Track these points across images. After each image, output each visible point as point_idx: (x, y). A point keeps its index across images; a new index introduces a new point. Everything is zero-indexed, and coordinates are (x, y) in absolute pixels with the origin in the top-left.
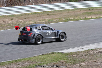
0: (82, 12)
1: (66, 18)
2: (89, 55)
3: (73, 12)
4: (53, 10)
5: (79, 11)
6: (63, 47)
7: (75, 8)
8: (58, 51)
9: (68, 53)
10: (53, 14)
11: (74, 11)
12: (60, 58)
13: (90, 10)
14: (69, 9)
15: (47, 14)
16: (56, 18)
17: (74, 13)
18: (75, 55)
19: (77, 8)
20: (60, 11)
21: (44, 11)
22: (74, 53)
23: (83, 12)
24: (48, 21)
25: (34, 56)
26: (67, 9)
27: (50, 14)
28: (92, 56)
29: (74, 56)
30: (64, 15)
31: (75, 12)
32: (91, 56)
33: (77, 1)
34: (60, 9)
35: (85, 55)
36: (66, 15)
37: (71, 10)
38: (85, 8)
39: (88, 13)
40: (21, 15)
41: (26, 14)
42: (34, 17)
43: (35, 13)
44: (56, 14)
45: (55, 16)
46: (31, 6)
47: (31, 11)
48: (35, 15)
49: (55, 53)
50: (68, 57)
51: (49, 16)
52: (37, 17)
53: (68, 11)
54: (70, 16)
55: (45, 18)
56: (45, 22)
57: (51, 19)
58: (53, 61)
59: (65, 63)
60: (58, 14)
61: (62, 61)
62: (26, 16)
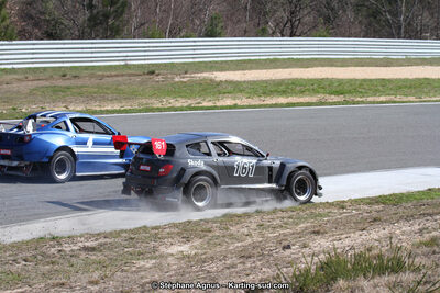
0: (30, 83)
5: (19, 80)
7: (2, 67)
13: (64, 76)
19: (10, 66)
23: (35, 83)
38: (45, 69)
39: (56, 90)
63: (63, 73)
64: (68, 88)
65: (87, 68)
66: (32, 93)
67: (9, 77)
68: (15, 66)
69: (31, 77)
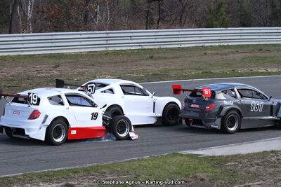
0: (240, 55)
1: (200, 69)
2: (266, 163)
3: (217, 54)
4: (165, 47)
5: (233, 53)
6: (198, 142)
7: (222, 44)
8: (189, 152)
9: (214, 157)
10: (165, 58)
11: (220, 52)
12: (196, 169)
13: (261, 50)
14: (206, 45)
15: (148, 56)
16: (173, 67)
17: (219, 56)
18: (233, 163)
19: (226, 44)
20: (183, 49)
21: (140, 47)
22: (227, 157)
23: (244, 54)
24: (154, 75)
25: (130, 161)
26: (201, 45)
27: (156, 55)
28: (275, 167)
29: (231, 166)
30: (193, 61)
31: (222, 55)
32: (272, 167)
33: (226, 26)
34: (183, 46)
35: (257, 165)
36: (198, 62)
37: (212, 50)
38: (248, 46)
39: (258, 59)
40: (80, 55)
41: (92, 54)
42: (116, 63)
43: (116, 53)
44: (173, 58)
45: (171, 62)
46: (107, 33)
47: (106, 47)
48: (118, 59)
49: (181, 155)
50: (214, 167)
51: (153, 62)
52: (123, 62)
53: (203, 52)
54: (211, 65)
55: (144, 67)
56: (146, 76)
57: (160, 71)
58: (180, 173)
59: (208, 180)
60: (177, 58)
61: (200, 175)
62: (94, 60)
63: (260, 48)
64: (265, 58)
65: (274, 45)
66: (242, 60)
67: (226, 51)
68: (229, 44)
69: (240, 51)
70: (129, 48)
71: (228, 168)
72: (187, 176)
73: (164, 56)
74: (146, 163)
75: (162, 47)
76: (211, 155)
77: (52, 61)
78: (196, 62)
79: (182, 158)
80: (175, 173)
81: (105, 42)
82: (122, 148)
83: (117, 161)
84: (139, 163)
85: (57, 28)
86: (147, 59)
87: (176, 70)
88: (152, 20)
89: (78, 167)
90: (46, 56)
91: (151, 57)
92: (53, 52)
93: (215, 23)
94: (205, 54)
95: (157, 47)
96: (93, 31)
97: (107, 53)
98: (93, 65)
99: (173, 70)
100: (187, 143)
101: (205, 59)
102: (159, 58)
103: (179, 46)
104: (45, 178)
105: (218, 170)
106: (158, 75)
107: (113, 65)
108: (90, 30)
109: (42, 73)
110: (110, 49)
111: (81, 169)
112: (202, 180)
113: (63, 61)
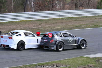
1: (93, 24)
3: (100, 18)
6: (90, 52)
8: (87, 56)
9: (96, 58)
10: (81, 20)
12: (88, 62)
14: (96, 15)
15: (75, 20)
16: (84, 24)
20: (88, 17)
21: (72, 17)
24: (76, 27)
25: (64, 60)
27: (78, 19)
30: (91, 21)
34: (88, 16)
36: (93, 22)
40: (50, 20)
41: (54, 19)
42: (62, 22)
43: (63, 19)
44: (84, 20)
45: (83, 22)
46: (60, 12)
47: (59, 17)
48: (63, 21)
49: (84, 57)
50: (96, 61)
51: (76, 22)
52: (65, 22)
53: (95, 18)
54: (98, 23)
55: (73, 24)
56: (73, 27)
57: (79, 25)
58: (82, 64)
59: (93, 67)
60: (86, 20)
61: (90, 65)
62: (55, 21)
70: (67, 17)
71: (101, 62)
72: (85, 65)
73: (81, 19)
74: (70, 60)
75: (80, 16)
76: (95, 57)
77: (39, 22)
78: (92, 21)
79: (84, 58)
80: (81, 64)
81: (59, 15)
82: (61, 55)
83: (59, 60)
84: (67, 61)
85: (41, 10)
86: (74, 21)
87: (85, 25)
88: (77, 6)
89: (44, 62)
90: (37, 20)
91: (76, 20)
92: (39, 19)
93: (100, 7)
94: (96, 18)
95: (78, 16)
96: (54, 11)
97: (59, 19)
98: (54, 23)
99: (83, 25)
100: (86, 52)
101: (96, 20)
102: (79, 20)
103: (86, 16)
104: (31, 67)
105: (97, 63)
106: (78, 27)
107: (62, 23)
108: (53, 10)
109: (35, 27)
110: (61, 17)
111: (45, 63)
112: (91, 67)
113: (43, 22)
